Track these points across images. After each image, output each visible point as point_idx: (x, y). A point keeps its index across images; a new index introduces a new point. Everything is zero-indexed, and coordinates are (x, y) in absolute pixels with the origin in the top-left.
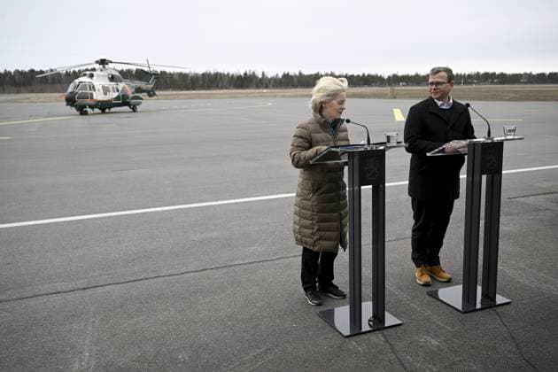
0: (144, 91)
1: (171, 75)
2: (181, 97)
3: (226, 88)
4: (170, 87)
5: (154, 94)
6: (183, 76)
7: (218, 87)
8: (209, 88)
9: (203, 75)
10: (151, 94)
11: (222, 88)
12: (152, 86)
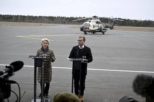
0: (109, 27)
1: (131, 21)
2: (131, 29)
3: (152, 27)
4: (130, 25)
5: (113, 28)
6: (136, 21)
7: (149, 26)
8: (145, 26)
9: (144, 21)
10: (112, 28)
11: (151, 27)
12: (112, 26)
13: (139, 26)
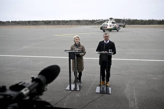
0: (122, 26)
1: (138, 20)
3: (155, 24)
5: (125, 27)
6: (142, 21)
7: (153, 24)
8: (149, 24)
11: (154, 24)
12: (124, 25)
13: (145, 25)
